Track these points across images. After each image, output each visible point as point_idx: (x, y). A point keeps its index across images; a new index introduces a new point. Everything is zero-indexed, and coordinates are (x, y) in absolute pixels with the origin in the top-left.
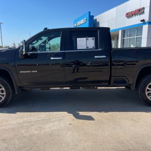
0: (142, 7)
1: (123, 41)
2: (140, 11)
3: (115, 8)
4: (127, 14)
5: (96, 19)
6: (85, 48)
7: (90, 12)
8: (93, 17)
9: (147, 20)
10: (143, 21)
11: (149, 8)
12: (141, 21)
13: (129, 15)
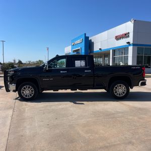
0: (127, 32)
1: (114, 59)
2: (126, 35)
3: (107, 32)
4: (116, 37)
5: (91, 40)
6: (80, 66)
7: (85, 34)
8: (88, 37)
9: (131, 42)
10: (128, 43)
11: (132, 33)
12: (127, 43)
13: (118, 38)
